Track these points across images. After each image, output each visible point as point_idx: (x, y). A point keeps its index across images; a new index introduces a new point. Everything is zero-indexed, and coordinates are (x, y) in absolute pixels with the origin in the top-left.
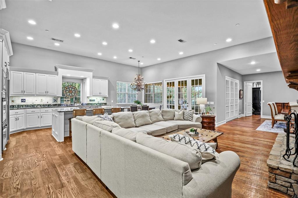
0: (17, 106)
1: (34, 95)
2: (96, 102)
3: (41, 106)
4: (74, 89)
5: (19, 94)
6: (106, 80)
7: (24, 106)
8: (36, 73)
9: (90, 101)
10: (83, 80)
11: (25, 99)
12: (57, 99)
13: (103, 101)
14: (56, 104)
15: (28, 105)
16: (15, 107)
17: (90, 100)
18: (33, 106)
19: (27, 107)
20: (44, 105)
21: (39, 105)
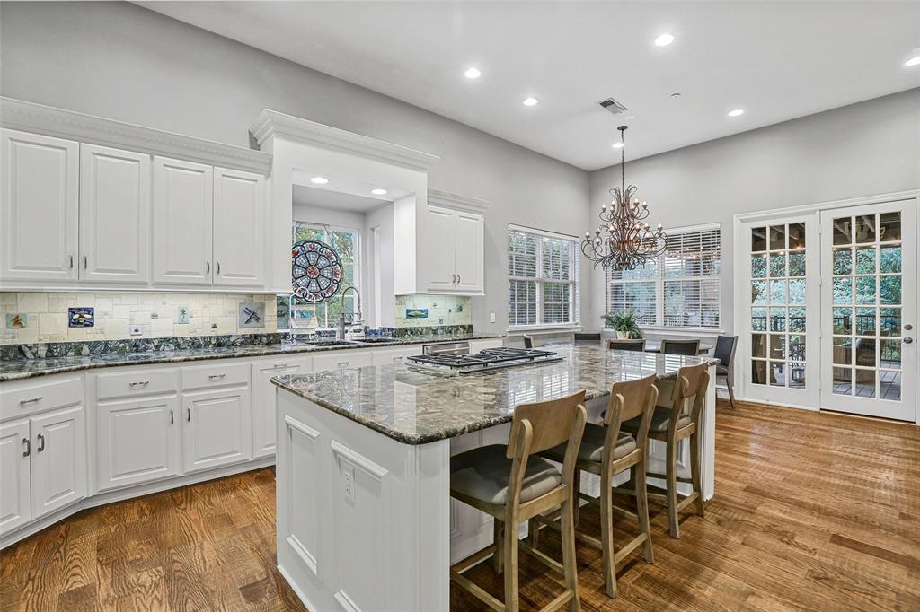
0: (43, 352)
1: (145, 284)
2: (431, 321)
3: (178, 345)
4: (328, 257)
5: (56, 275)
6: (479, 217)
7: (86, 349)
8: (152, 153)
9: (409, 316)
10: (367, 215)
11: (90, 311)
12: (262, 307)
13: (460, 313)
14: (256, 336)
15: (106, 343)
16: (29, 354)
17: (408, 311)
18: (137, 352)
19: (105, 352)
20: (195, 344)
21: (167, 340)
